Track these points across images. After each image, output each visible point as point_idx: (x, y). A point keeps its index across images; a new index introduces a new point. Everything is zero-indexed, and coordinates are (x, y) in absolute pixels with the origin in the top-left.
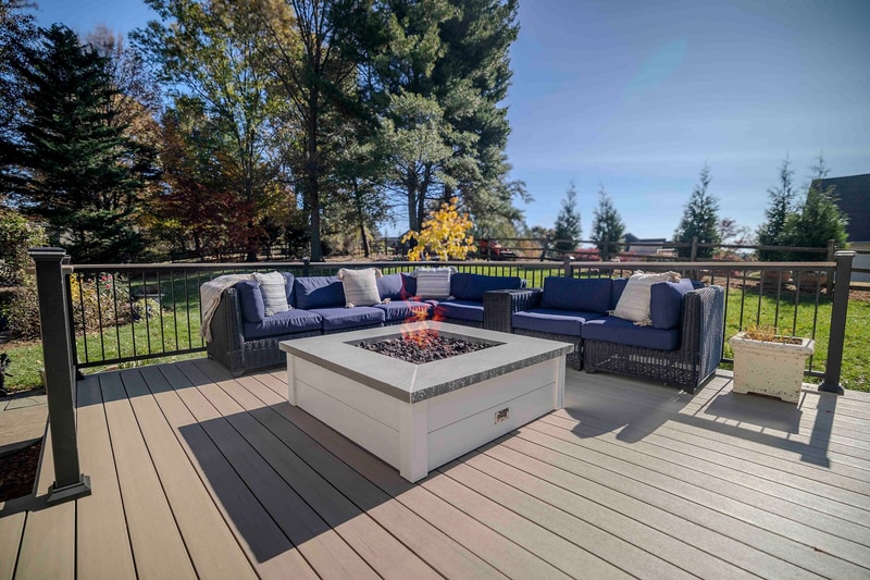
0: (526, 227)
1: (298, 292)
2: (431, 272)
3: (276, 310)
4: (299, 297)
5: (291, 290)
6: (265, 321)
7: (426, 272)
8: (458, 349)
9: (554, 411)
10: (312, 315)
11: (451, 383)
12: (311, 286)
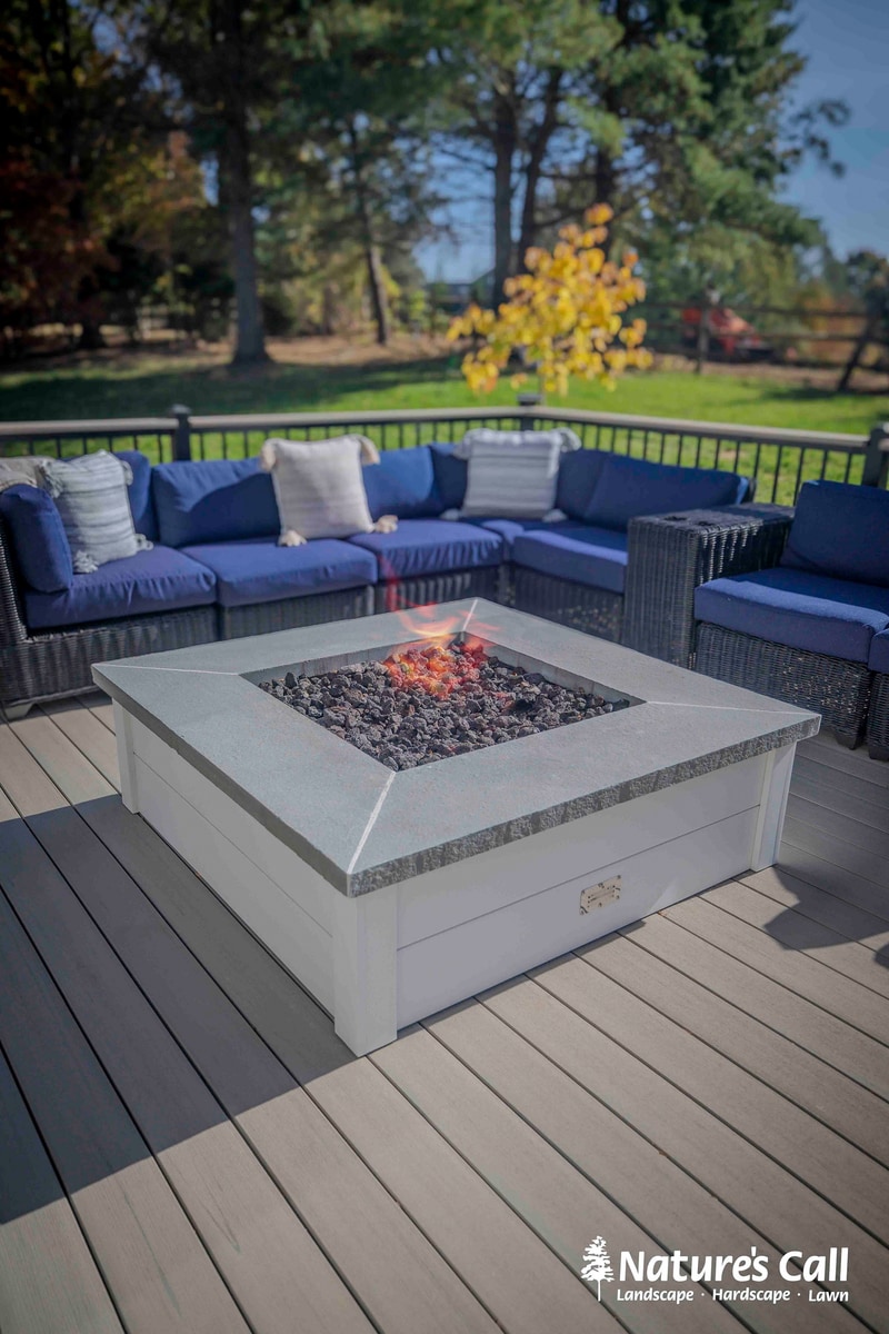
0: (828, 252)
1: (162, 500)
2: (508, 445)
3: (105, 553)
4: (166, 516)
5: (144, 498)
6: (75, 584)
7: (493, 445)
8: (522, 707)
9: (750, 872)
10: (190, 566)
11: (459, 843)
12: (193, 486)
